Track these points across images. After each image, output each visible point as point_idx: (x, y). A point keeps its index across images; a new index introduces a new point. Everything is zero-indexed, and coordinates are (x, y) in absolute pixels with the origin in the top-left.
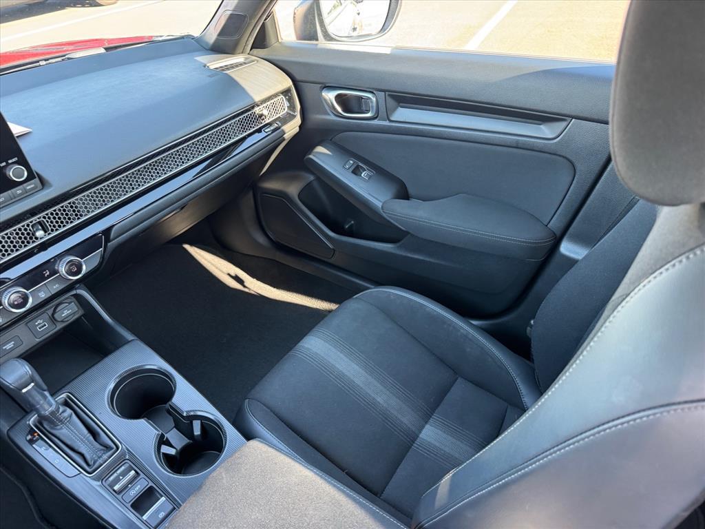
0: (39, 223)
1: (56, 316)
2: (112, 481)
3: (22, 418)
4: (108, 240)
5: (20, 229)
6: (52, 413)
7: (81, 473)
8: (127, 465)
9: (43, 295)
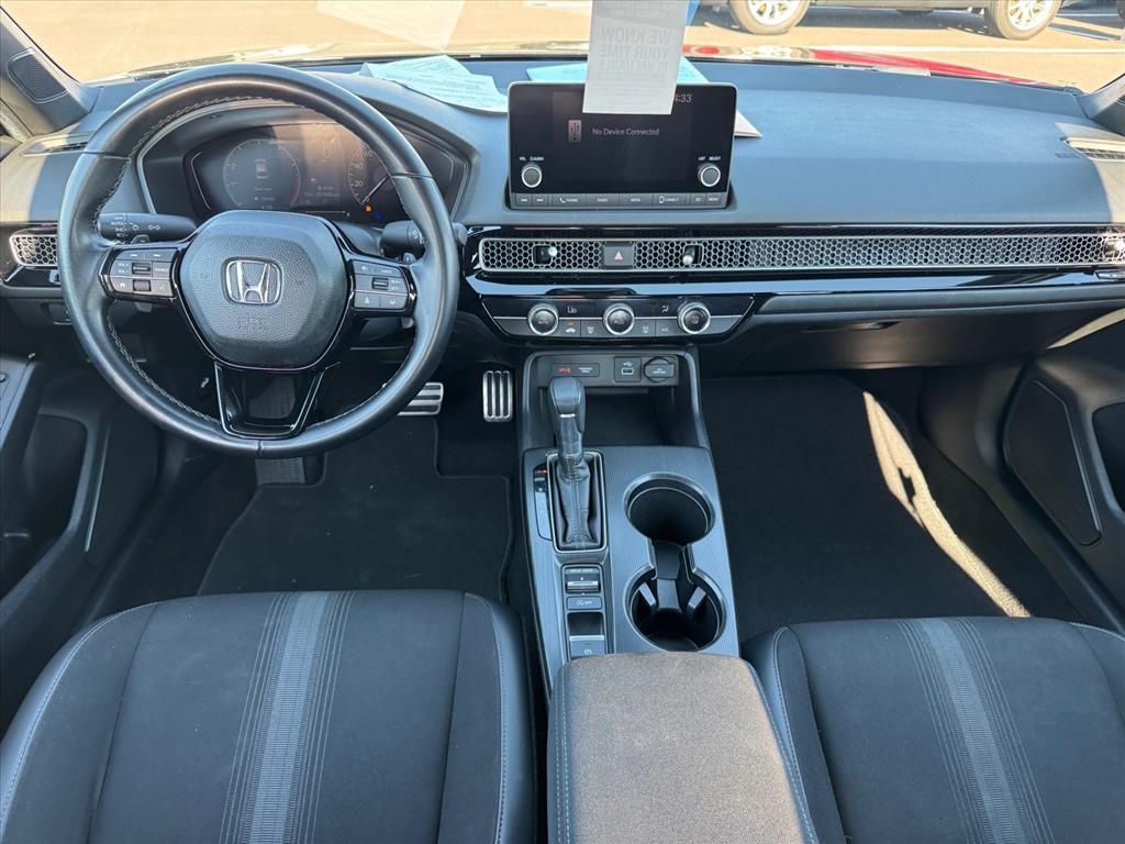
0: (697, 247)
1: (648, 367)
2: (574, 575)
3: (546, 448)
4: (756, 310)
5: (672, 245)
6: (571, 460)
7: (552, 540)
8: (596, 571)
9: (646, 331)
